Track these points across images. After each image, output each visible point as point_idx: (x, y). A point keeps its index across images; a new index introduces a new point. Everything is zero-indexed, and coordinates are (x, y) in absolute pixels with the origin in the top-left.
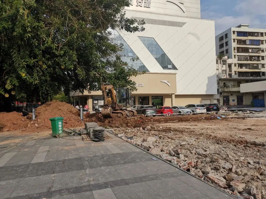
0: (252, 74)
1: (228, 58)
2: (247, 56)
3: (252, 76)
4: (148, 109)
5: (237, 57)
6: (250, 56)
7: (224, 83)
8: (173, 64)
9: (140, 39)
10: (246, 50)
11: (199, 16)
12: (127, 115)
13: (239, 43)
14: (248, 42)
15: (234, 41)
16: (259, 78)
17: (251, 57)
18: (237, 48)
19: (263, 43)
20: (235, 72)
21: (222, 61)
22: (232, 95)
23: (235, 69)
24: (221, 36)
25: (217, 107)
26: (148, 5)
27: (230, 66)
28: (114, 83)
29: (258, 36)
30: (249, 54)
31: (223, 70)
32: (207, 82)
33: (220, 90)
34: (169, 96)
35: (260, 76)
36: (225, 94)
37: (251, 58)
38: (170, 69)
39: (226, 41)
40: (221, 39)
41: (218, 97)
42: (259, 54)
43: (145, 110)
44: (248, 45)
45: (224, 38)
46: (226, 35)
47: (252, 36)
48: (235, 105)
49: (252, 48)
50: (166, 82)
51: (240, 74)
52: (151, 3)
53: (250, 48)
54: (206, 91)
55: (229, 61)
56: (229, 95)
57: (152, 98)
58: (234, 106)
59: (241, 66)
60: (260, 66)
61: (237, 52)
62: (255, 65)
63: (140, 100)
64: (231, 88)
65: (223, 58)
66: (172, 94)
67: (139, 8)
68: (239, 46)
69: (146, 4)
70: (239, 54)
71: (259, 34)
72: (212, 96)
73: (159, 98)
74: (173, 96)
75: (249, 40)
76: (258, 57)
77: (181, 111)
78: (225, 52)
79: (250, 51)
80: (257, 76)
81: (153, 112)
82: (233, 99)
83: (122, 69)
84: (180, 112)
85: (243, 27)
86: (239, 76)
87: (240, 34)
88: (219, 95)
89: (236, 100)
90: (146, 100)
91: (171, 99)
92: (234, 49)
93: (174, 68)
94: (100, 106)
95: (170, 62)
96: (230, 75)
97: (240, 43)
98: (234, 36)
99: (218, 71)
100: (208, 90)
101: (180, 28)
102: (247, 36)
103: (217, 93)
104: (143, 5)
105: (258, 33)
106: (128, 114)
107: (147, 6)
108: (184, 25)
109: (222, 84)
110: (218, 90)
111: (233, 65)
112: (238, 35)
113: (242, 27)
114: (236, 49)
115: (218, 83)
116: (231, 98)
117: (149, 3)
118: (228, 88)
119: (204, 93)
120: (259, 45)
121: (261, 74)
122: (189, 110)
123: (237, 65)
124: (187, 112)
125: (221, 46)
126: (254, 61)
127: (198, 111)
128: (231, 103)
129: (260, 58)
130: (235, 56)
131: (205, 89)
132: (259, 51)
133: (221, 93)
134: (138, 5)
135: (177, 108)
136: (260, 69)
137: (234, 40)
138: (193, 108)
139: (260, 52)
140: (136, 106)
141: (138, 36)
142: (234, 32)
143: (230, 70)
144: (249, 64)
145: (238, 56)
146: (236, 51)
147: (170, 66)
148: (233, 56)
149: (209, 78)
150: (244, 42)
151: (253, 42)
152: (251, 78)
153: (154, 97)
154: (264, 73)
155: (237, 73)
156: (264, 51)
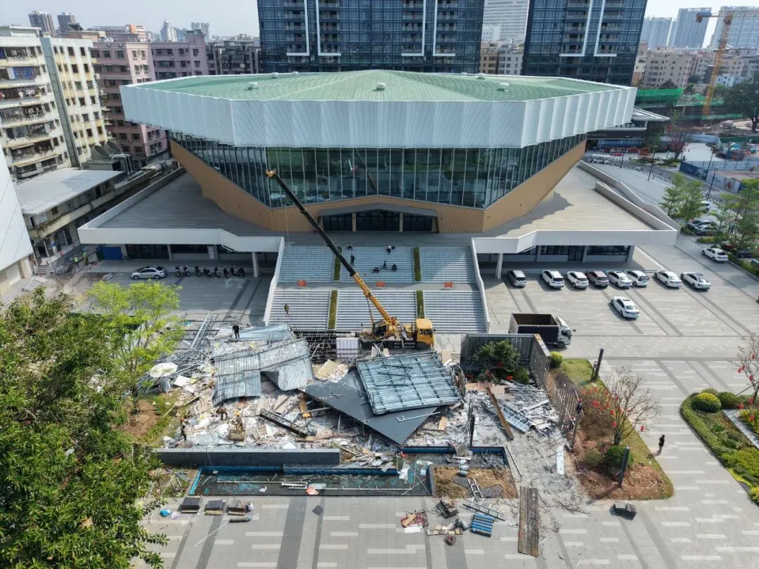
2: (18, 108)
3: (37, 151)
6: (24, 107)
10: (12, 95)
14: (11, 74)
16: (50, 154)
17: (26, 108)
19: (39, 73)
20: (4, 149)
30: (22, 102)
37: (26, 111)
42: (38, 100)
44: (14, 80)
49: (24, 88)
51: (16, 152)
53: (20, 88)
60: (47, 127)
62: (37, 127)
71: (27, 50)
75: (14, 67)
76: (39, 106)
79: (21, 94)
102: (5, 58)
120: (34, 78)
121: (53, 144)
123: (4, 132)
126: (33, 117)
129: (44, 109)
132: (36, 92)
136: (48, 134)
139: (40, 95)
144: (27, 126)
151: (21, 74)
152: (38, 157)
154: (55, 140)
155: (7, 150)
156: (46, 90)
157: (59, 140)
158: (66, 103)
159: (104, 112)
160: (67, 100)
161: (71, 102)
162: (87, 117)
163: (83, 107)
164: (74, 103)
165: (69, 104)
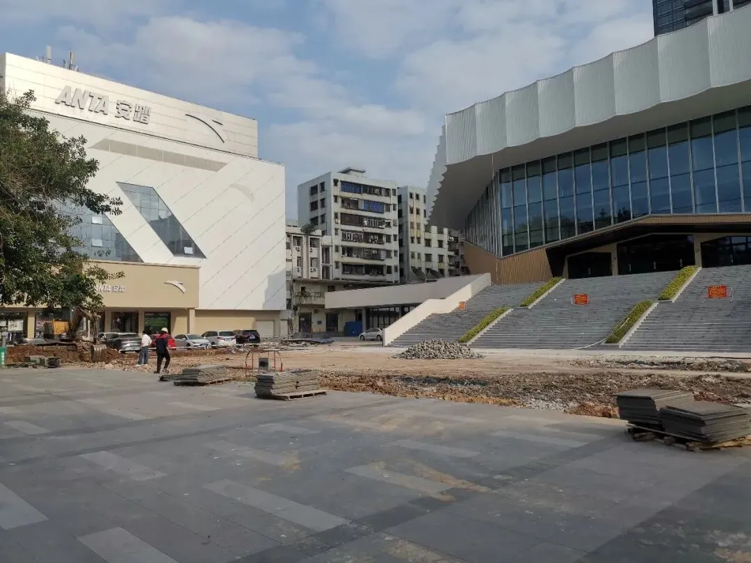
0: (369, 269)
1: (324, 233)
2: (360, 232)
3: (367, 273)
4: (126, 340)
5: (340, 232)
6: (365, 233)
7: (303, 289)
8: (196, 246)
9: (121, 188)
10: (359, 221)
11: (255, 152)
12: (84, 348)
13: (346, 205)
14: (361, 205)
15: (336, 201)
16: (380, 278)
17: (367, 234)
18: (341, 214)
19: (388, 210)
20: (337, 263)
21: (311, 238)
22: (316, 312)
23: (335, 256)
24: (314, 185)
25: (256, 336)
26: (142, 118)
27: (326, 250)
28: (62, 297)
29: (380, 194)
30: (365, 228)
31: (312, 259)
32: (266, 285)
33: (294, 303)
34: (184, 312)
35: (382, 274)
36: (305, 311)
37: (367, 237)
38: (188, 255)
39: (323, 197)
40: (314, 190)
41: (289, 314)
42: (381, 230)
43: (120, 341)
44: (362, 210)
45: (319, 190)
46: (322, 184)
47: (370, 193)
48: (322, 331)
49: (370, 218)
50: (176, 283)
51: (347, 268)
52: (151, 114)
53: (366, 217)
54: (264, 305)
55: (325, 240)
56: (311, 313)
57: (145, 317)
58: (319, 333)
59: (348, 251)
60: (383, 254)
61: (341, 223)
62: (374, 252)
63: (118, 320)
64: (313, 298)
65: (313, 233)
66: (189, 309)
67: (121, 123)
68: (344, 210)
69: (139, 116)
70: (345, 227)
71: (383, 191)
72: (277, 312)
73: (162, 317)
74: (192, 313)
75: (365, 200)
76: (380, 236)
77: (191, 344)
78: (320, 220)
79: (366, 222)
80: (378, 274)
81: (136, 344)
82: (319, 320)
83: (78, 276)
84: (189, 345)
85: (355, 173)
86: (344, 272)
87: (347, 186)
88: (291, 312)
89: (324, 322)
90: (131, 320)
91: (186, 319)
92: (336, 216)
93: (198, 253)
94: (12, 333)
95: (189, 242)
96: (326, 270)
97: (349, 204)
98: (335, 191)
99: (291, 263)
100: (267, 302)
101: (212, 172)
102: (360, 193)
103: (285, 308)
104: (132, 115)
105: (380, 189)
106: (86, 346)
107: (141, 121)
108: (222, 167)
109: (297, 289)
110: (289, 301)
111: (332, 250)
112: (343, 190)
113: (351, 172)
114: (339, 216)
115: (291, 289)
116: (315, 319)
117: (146, 113)
118: (309, 298)
119: (260, 308)
120: (382, 213)
121: (385, 271)
122: (205, 341)
123: (341, 249)
124: (201, 345)
125: (314, 206)
126: (371, 243)
127: (222, 342)
128: (315, 328)
129: (384, 239)
130: (336, 230)
131: (263, 300)
132: (381, 224)
133: (295, 309)
134: (118, 115)
135: (185, 337)
136: (383, 260)
137: (336, 197)
138: (213, 338)
139: (384, 226)
140: (104, 333)
141: (117, 182)
142: (336, 182)
143: (327, 259)
144: (363, 248)
145: (342, 230)
146: (339, 221)
147: (188, 250)
148: (333, 232)
149: (270, 278)
150: (355, 204)
151: (371, 206)
152: (367, 277)
153: (150, 313)
154: (389, 268)
155: (340, 265)
156: (392, 224)
157: (393, 269)
158: (410, 240)
159: (450, 257)
160: (412, 238)
161: (415, 240)
162: (430, 257)
163: (428, 248)
164: (419, 242)
165: (412, 242)
